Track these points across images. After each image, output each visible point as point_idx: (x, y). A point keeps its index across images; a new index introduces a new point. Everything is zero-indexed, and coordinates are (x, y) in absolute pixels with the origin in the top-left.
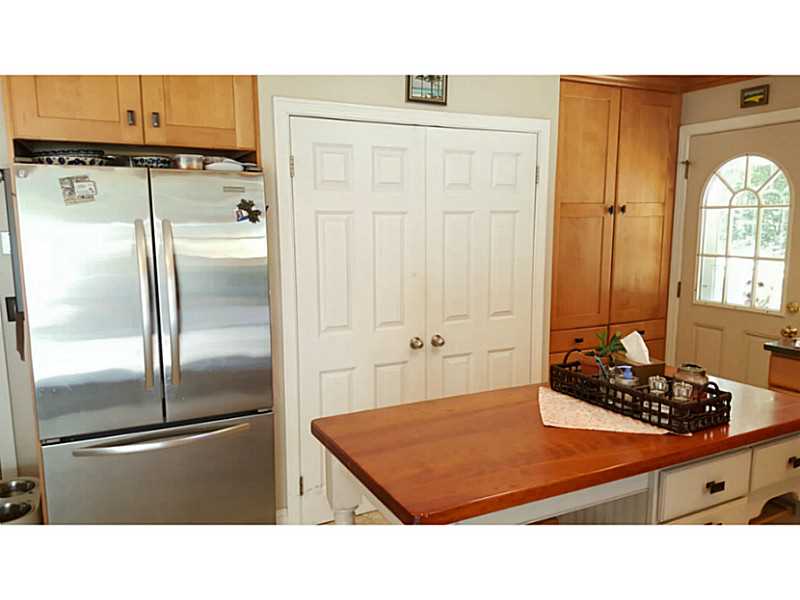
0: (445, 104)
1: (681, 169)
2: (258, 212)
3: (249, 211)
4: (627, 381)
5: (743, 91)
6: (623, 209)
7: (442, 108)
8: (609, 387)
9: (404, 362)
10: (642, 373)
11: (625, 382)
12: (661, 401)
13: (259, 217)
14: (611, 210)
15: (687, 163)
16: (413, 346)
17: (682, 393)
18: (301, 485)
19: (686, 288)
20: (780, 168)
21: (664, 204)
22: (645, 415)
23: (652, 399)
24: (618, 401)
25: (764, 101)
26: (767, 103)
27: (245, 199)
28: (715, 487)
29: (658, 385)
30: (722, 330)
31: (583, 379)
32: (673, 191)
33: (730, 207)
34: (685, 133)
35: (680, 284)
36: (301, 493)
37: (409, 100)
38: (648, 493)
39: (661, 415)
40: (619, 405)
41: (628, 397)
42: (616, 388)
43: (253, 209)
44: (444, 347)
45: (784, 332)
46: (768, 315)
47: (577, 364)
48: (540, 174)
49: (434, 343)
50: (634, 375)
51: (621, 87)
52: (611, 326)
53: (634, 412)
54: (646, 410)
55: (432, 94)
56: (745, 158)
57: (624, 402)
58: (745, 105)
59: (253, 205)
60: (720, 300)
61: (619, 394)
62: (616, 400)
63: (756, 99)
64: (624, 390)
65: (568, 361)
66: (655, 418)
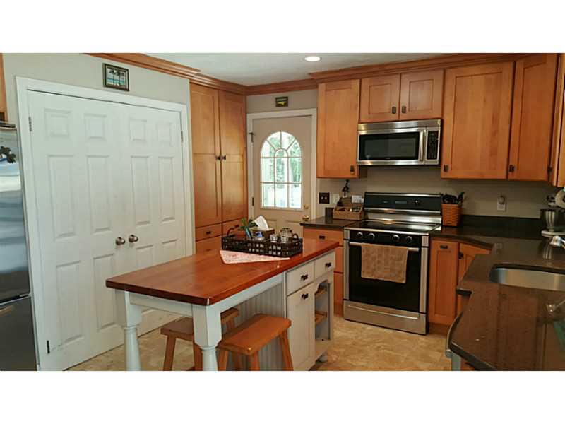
0: (128, 90)
1: (249, 137)
2: (14, 156)
3: (7, 154)
4: (261, 239)
5: (277, 98)
6: (225, 158)
7: (127, 92)
8: (252, 242)
9: (112, 255)
10: (267, 234)
11: (260, 239)
12: (276, 244)
13: (15, 159)
14: (219, 158)
15: (252, 134)
16: (118, 243)
17: (284, 240)
18: (48, 346)
19: (257, 200)
20: (296, 138)
21: (243, 156)
22: (270, 252)
23: (273, 244)
24: (257, 248)
25: (286, 105)
26: (287, 106)
27: (4, 146)
28: (305, 277)
29: (274, 238)
30: (275, 221)
31: (239, 241)
32: (246, 148)
33: (274, 158)
34: (250, 117)
35: (253, 199)
36: (49, 352)
37: (106, 86)
38: (281, 284)
39: (277, 251)
40: (258, 250)
41: (261, 246)
42: (256, 242)
43: (11, 153)
44: (138, 242)
45: (304, 219)
46: (295, 211)
47: (233, 236)
48: (184, 136)
49: (131, 241)
50: (263, 236)
51: (218, 90)
52: (224, 224)
53: (265, 253)
54: (270, 250)
55: (119, 83)
56: (279, 133)
57: (260, 248)
58: (278, 105)
59: (10, 150)
60: (273, 206)
61: (258, 245)
62: (256, 248)
63: (283, 103)
64: (260, 243)
65: (230, 234)
66: (275, 253)
